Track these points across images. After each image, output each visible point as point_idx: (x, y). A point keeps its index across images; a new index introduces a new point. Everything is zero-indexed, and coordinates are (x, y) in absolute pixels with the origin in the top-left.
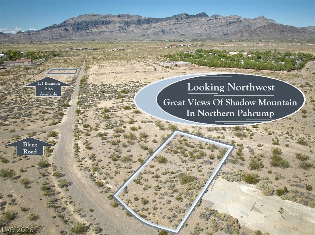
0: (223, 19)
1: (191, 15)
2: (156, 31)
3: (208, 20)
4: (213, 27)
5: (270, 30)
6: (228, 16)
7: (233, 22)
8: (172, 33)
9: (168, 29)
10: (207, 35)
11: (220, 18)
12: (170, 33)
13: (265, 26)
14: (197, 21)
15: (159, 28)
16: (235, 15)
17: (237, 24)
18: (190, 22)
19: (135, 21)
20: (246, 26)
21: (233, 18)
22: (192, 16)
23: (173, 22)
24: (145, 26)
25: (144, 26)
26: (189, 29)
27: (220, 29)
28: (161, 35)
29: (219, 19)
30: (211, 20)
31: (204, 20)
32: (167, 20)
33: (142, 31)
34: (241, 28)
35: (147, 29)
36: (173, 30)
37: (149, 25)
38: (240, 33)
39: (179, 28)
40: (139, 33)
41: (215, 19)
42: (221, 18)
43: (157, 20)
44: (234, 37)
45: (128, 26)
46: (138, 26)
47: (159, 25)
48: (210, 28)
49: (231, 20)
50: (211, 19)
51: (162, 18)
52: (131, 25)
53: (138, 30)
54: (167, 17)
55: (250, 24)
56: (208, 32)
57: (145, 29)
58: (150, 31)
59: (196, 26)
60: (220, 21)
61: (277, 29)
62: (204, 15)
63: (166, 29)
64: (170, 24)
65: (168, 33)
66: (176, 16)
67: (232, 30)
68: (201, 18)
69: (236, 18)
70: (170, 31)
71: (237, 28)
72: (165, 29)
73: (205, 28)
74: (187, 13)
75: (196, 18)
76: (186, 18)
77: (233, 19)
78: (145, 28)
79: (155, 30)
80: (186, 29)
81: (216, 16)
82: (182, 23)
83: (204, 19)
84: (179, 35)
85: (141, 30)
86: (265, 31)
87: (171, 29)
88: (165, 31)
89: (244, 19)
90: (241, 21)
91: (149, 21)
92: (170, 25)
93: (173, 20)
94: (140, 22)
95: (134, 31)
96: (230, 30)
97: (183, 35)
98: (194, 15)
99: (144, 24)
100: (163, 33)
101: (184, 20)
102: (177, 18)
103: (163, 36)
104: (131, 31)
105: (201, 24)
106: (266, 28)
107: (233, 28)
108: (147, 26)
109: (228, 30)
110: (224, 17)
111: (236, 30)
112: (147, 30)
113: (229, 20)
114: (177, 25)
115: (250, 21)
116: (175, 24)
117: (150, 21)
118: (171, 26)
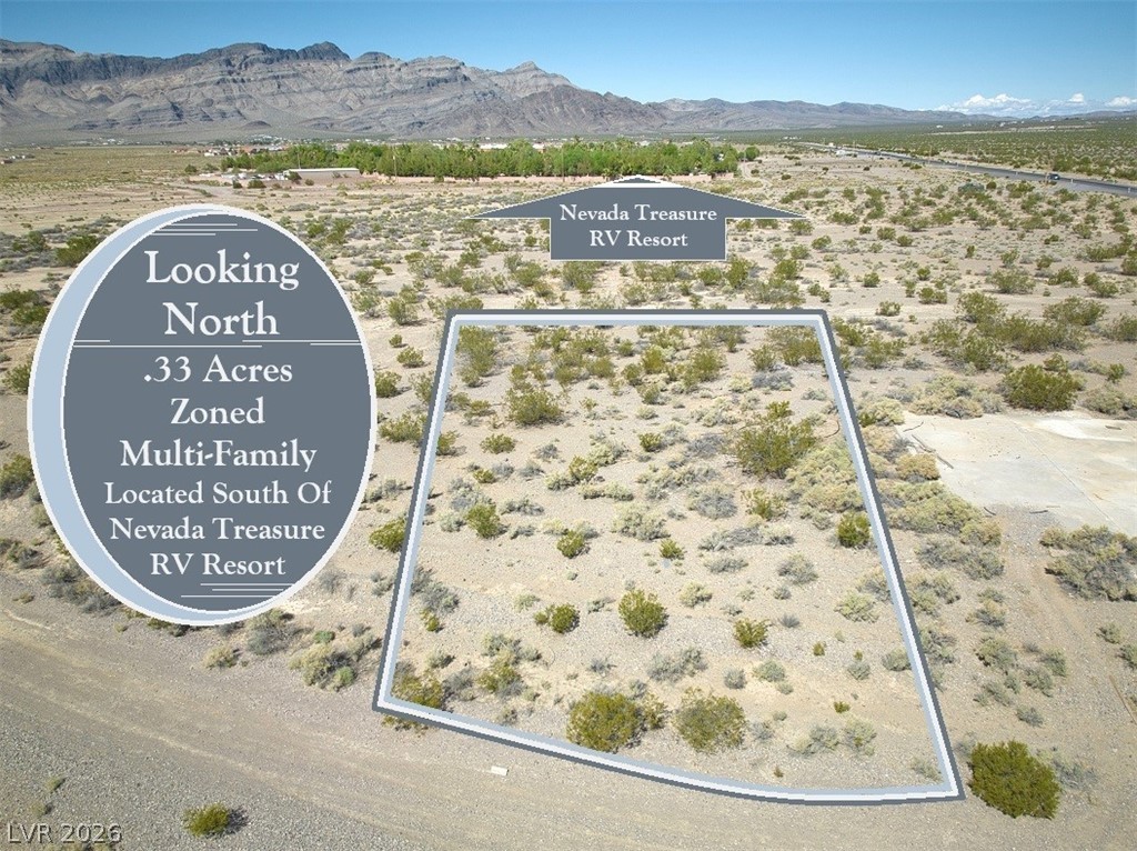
0: (403, 70)
1: (281, 51)
2: (145, 107)
3: (350, 72)
4: (374, 97)
5: (562, 107)
6: (420, 60)
7: (439, 81)
8: (217, 119)
9: (196, 100)
10: (353, 124)
11: (392, 66)
12: (206, 118)
13: (545, 94)
14: (309, 75)
15: (158, 96)
16: (444, 57)
17: (455, 89)
18: (283, 77)
19: (43, 69)
20: (484, 95)
21: (438, 67)
22: (284, 55)
23: (213, 71)
24: (91, 89)
25: (85, 88)
26: (282, 102)
27: (397, 102)
28: (170, 125)
29: (388, 70)
30: (362, 71)
31: (333, 69)
32: (188, 66)
33: (82, 107)
34: (468, 101)
35: (103, 99)
36: (218, 106)
37: (108, 86)
38: (471, 118)
39: (241, 97)
40: (70, 118)
41: (376, 67)
42: (397, 66)
43: (143, 66)
44: (454, 129)
45: (10, 88)
46: (57, 89)
47: (152, 85)
48: (361, 99)
49: (433, 74)
50: (359, 69)
51: (164, 57)
52: (27, 85)
53: (63, 104)
54: (182, 56)
55: (496, 90)
56: (360, 114)
57: (92, 101)
58: (118, 110)
59: (309, 91)
60: (393, 75)
61: (584, 106)
62: (330, 52)
63: (187, 101)
64: (201, 81)
65: (200, 116)
66: (220, 51)
67: (442, 108)
68: (322, 63)
69: (449, 66)
70: (205, 110)
71: (456, 100)
72: (181, 100)
73: (344, 101)
74: (263, 43)
75: (304, 64)
76: (265, 62)
77: (438, 70)
78: (94, 94)
79: (139, 106)
80: (269, 101)
81: (375, 56)
82: (249, 80)
83: (333, 66)
84: (244, 123)
85: (77, 105)
86: (550, 113)
87: (210, 103)
88: (186, 107)
89: (476, 71)
90: (466, 78)
91: (105, 68)
92: (204, 84)
93: (211, 67)
94: (63, 72)
95: (44, 107)
96: (434, 106)
97: (262, 123)
98: (293, 51)
99: (83, 79)
100: (178, 115)
101: (256, 66)
102: (229, 59)
103: (181, 128)
104: (25, 109)
105: (326, 84)
106: (551, 100)
107: (444, 101)
108: (101, 89)
109: (426, 109)
110: (407, 61)
111: (455, 107)
112: (100, 106)
113: (425, 74)
114: (233, 85)
115: (495, 79)
116: (223, 80)
117: (111, 68)
118: (208, 91)
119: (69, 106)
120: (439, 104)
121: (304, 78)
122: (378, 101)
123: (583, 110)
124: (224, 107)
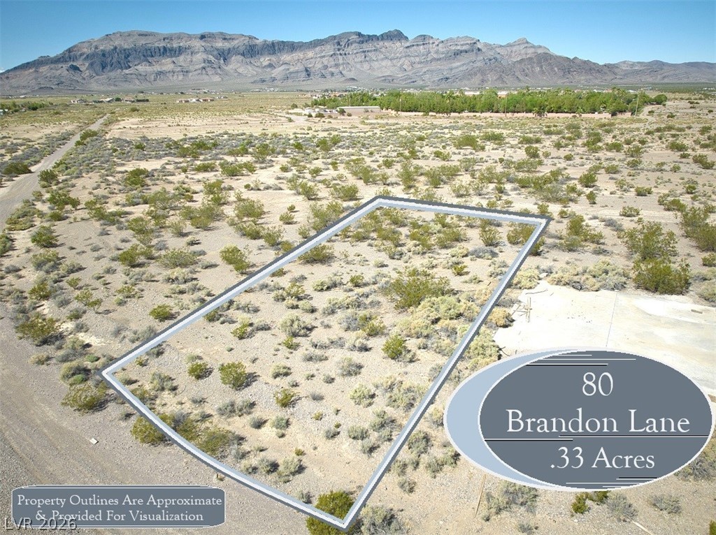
0: (440, 45)
1: (369, 36)
2: (291, 70)
3: (408, 47)
4: (420, 63)
5: (541, 67)
6: (451, 39)
7: (461, 52)
8: (329, 77)
9: (319, 66)
10: (406, 80)
11: (433, 43)
12: (323, 76)
13: (530, 59)
14: (383, 50)
15: (299, 64)
16: (467, 37)
17: (472, 57)
18: (368, 51)
19: (242, 49)
20: (490, 60)
21: (462, 43)
22: (371, 38)
23: (329, 49)
24: (265, 60)
25: (262, 60)
26: (366, 66)
27: (434, 66)
28: (303, 81)
29: (431, 45)
30: (415, 47)
31: (398, 46)
32: (316, 47)
33: (260, 70)
34: (479, 64)
35: (270, 66)
36: (330, 69)
37: (274, 58)
38: (478, 75)
39: (343, 64)
40: (253, 76)
41: (424, 44)
42: (437, 43)
43: (293, 47)
44: (467, 82)
45: (225, 59)
46: (248, 60)
47: (296, 58)
48: (412, 64)
49: (459, 48)
50: (413, 46)
51: (304, 42)
52: (233, 58)
53: (250, 68)
54: (314, 40)
55: (498, 56)
56: (410, 73)
57: (265, 67)
58: (278, 72)
59: (382, 59)
60: (433, 48)
61: (557, 66)
62: (397, 36)
63: (314, 66)
64: (323, 54)
65: (320, 75)
66: (335, 37)
67: (461, 69)
68: (392, 42)
69: (469, 42)
70: (323, 71)
71: (471, 64)
72: (310, 66)
73: (402, 65)
74: (359, 31)
75: (381, 43)
76: (359, 43)
77: (462, 45)
78: (266, 63)
79: (288, 69)
80: (358, 66)
81: (424, 37)
82: (349, 54)
83: (398, 44)
84: (343, 79)
85: (257, 69)
86: (532, 71)
87: (326, 67)
88: (313, 70)
89: (486, 45)
90: (479, 50)
91: (274, 48)
92: (324, 56)
93: (329, 47)
94: (252, 50)
95: (240, 70)
96: (457, 68)
97: (353, 79)
98: (376, 36)
99: (261, 54)
100: (308, 75)
101: (354, 45)
102: (339, 42)
103: (309, 82)
104: (232, 71)
105: (393, 55)
106: (534, 63)
107: (463, 65)
108: (270, 60)
109: (451, 69)
110: (443, 40)
111: (470, 68)
112: (269, 69)
113: (453, 48)
114: (339, 56)
115: (498, 50)
116: (334, 54)
117: (276, 48)
118: (325, 61)
119: (254, 70)
120: (460, 66)
121: (380, 52)
122: (422, 65)
123: (556, 69)
124: (333, 70)
